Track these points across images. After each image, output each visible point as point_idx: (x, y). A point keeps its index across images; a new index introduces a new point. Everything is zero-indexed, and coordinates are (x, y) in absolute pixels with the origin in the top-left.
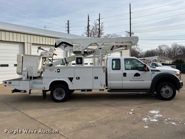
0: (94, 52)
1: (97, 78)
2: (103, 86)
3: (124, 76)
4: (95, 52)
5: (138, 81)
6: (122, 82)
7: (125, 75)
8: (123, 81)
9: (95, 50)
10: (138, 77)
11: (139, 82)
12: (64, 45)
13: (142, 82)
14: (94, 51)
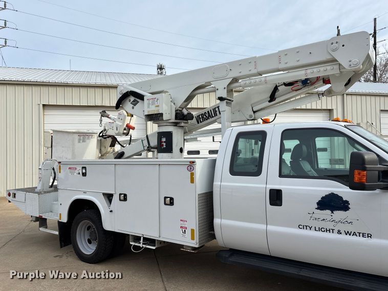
0: (216, 115)
1: (172, 202)
2: (188, 232)
3: (271, 204)
4: (218, 113)
5: (339, 232)
6: (263, 227)
7: (276, 197)
8: (272, 224)
9: (218, 107)
10: (339, 214)
11: (343, 237)
12: (132, 98)
13: (361, 239)
14: (217, 109)
